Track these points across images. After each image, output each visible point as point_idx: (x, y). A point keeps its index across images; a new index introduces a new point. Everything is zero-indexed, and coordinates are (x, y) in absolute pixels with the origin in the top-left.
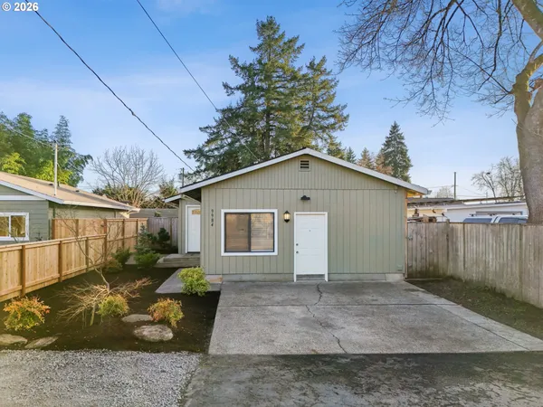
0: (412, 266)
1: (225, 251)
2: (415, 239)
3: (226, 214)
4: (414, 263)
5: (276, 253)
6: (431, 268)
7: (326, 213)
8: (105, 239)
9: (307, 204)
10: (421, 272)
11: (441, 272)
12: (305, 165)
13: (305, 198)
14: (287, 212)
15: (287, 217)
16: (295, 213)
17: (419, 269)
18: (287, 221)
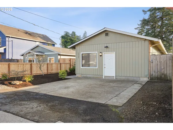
0: (152, 75)
1: (82, 67)
2: (154, 63)
3: (82, 54)
4: (154, 73)
5: (97, 68)
6: (163, 76)
7: (115, 52)
8: (70, 64)
9: (108, 49)
10: (157, 78)
11: (169, 78)
12: (107, 35)
13: (107, 47)
14: (101, 53)
15: (101, 54)
16: (103, 53)
17: (156, 76)
18: (101, 56)
